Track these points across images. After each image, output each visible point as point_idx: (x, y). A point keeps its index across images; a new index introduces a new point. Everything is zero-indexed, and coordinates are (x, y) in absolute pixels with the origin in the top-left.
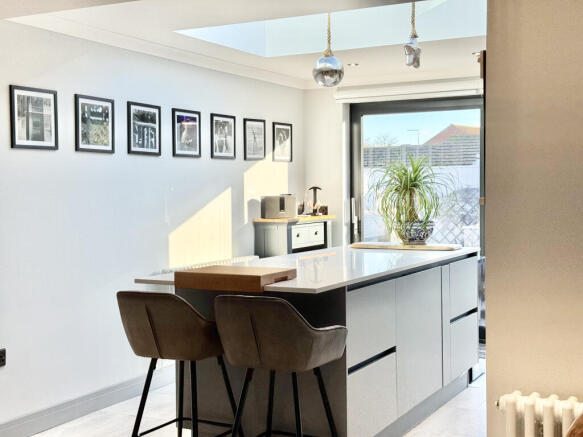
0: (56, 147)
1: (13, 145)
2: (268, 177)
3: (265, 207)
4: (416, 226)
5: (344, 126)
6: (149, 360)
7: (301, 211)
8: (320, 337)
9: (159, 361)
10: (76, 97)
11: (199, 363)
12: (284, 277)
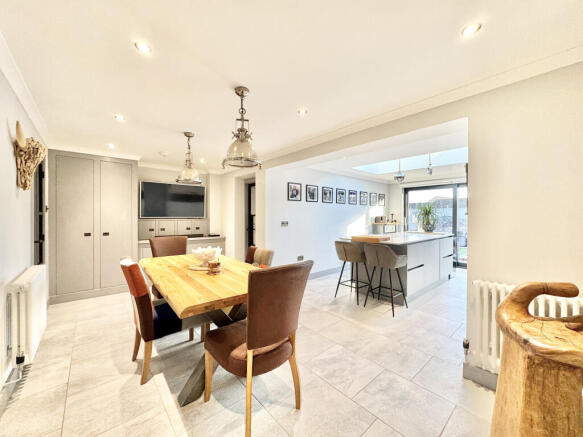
0: (318, 201)
2: (377, 210)
3: (376, 220)
4: (430, 226)
5: (403, 195)
6: (343, 262)
7: (388, 221)
11: (358, 264)
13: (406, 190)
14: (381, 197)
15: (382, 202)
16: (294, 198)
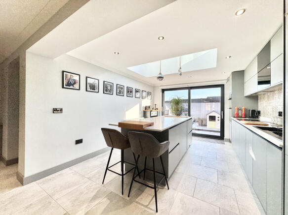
0: (98, 92)
1: (87, 90)
2: (147, 102)
3: (146, 108)
4: (179, 112)
5: (161, 93)
6: (111, 148)
7: (153, 109)
8: (162, 146)
9: (114, 149)
10: (104, 82)
11: (125, 150)
12: (150, 125)
13: (163, 91)
14: (149, 94)
15: (149, 97)
16: (71, 87)
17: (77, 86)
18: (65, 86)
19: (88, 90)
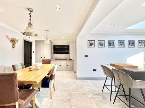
0: (105, 47)
9: (108, 77)
10: (108, 41)
16: (91, 46)
17: (93, 46)
18: (89, 47)
19: (99, 47)
